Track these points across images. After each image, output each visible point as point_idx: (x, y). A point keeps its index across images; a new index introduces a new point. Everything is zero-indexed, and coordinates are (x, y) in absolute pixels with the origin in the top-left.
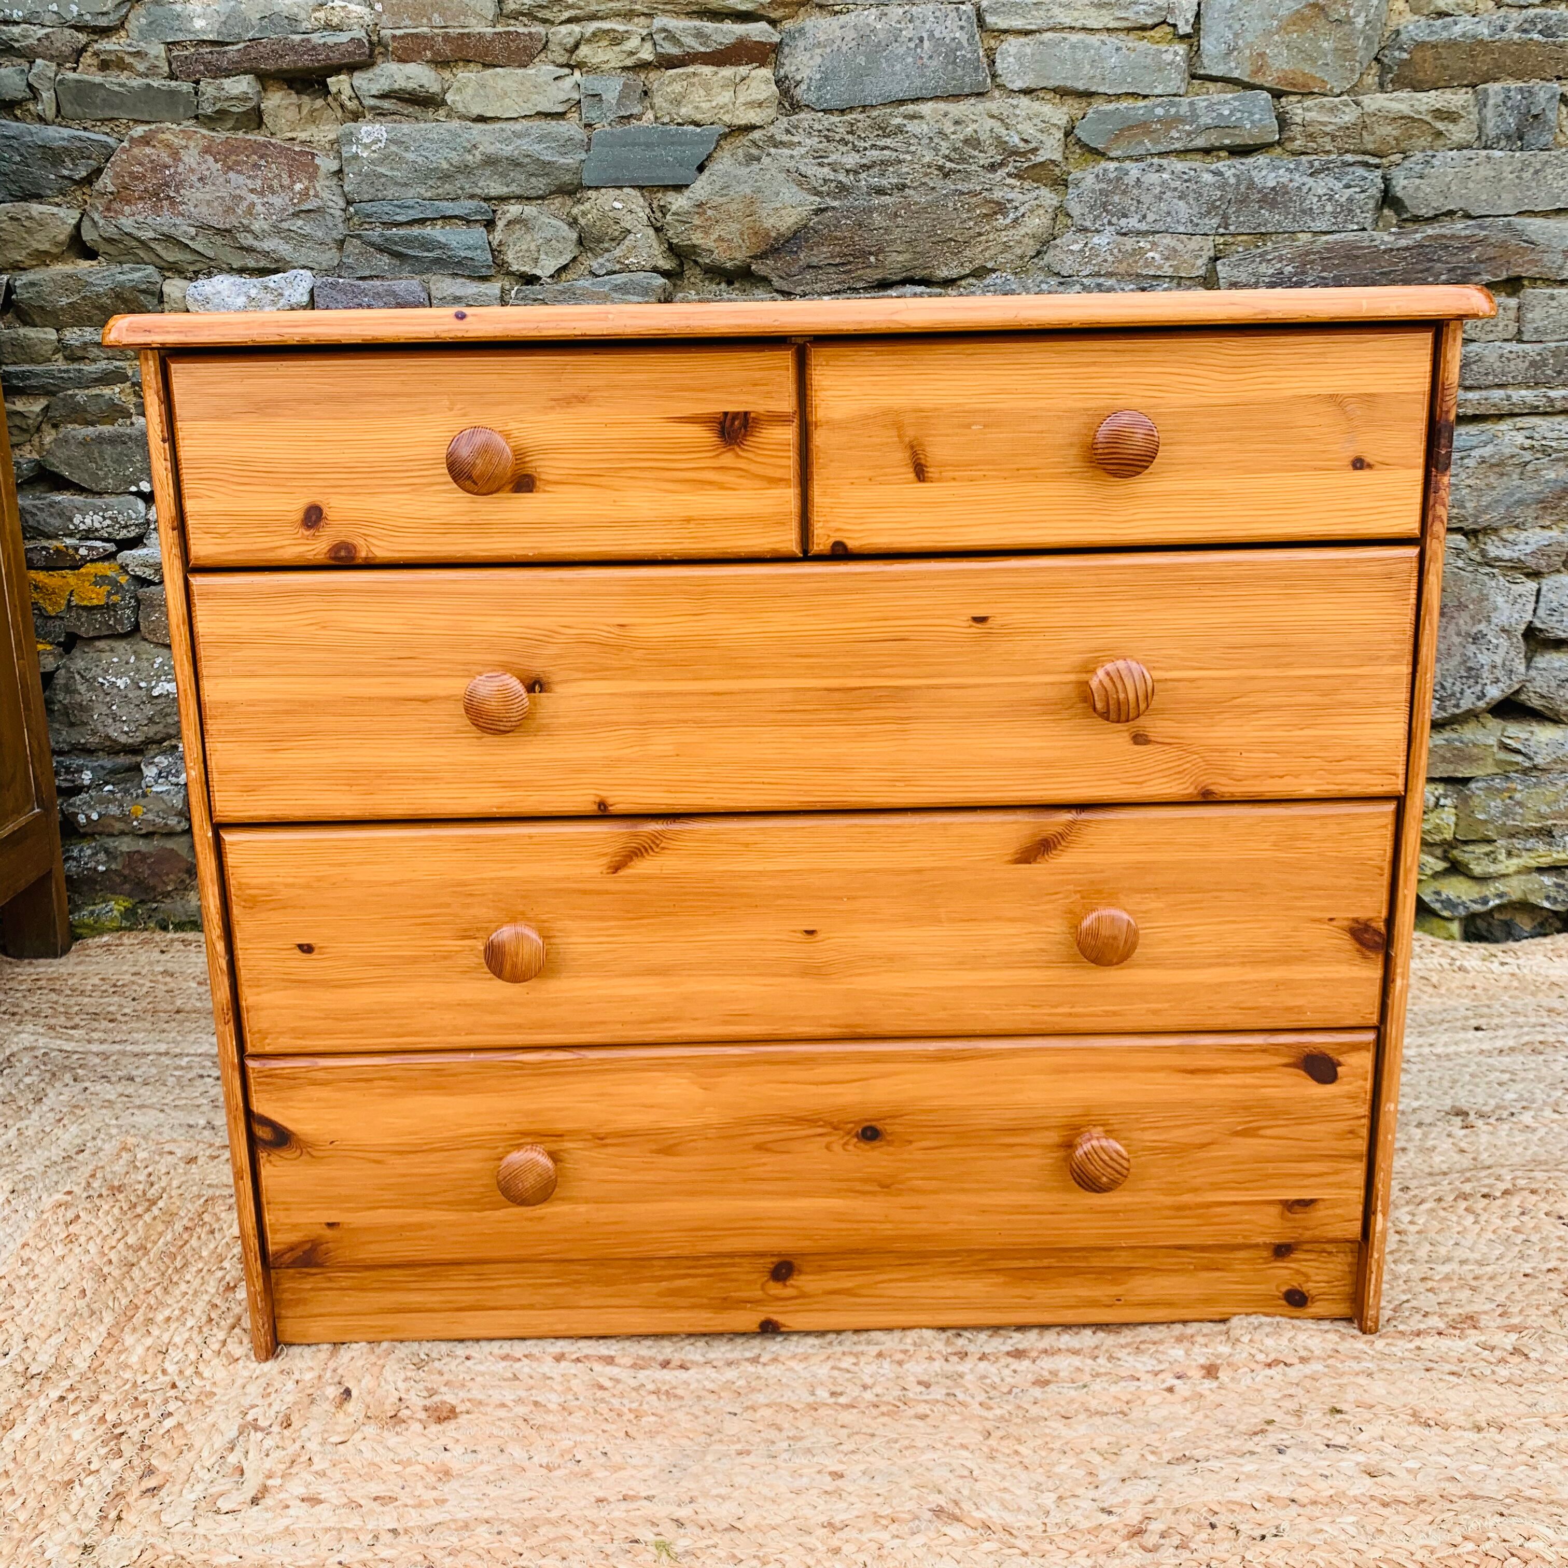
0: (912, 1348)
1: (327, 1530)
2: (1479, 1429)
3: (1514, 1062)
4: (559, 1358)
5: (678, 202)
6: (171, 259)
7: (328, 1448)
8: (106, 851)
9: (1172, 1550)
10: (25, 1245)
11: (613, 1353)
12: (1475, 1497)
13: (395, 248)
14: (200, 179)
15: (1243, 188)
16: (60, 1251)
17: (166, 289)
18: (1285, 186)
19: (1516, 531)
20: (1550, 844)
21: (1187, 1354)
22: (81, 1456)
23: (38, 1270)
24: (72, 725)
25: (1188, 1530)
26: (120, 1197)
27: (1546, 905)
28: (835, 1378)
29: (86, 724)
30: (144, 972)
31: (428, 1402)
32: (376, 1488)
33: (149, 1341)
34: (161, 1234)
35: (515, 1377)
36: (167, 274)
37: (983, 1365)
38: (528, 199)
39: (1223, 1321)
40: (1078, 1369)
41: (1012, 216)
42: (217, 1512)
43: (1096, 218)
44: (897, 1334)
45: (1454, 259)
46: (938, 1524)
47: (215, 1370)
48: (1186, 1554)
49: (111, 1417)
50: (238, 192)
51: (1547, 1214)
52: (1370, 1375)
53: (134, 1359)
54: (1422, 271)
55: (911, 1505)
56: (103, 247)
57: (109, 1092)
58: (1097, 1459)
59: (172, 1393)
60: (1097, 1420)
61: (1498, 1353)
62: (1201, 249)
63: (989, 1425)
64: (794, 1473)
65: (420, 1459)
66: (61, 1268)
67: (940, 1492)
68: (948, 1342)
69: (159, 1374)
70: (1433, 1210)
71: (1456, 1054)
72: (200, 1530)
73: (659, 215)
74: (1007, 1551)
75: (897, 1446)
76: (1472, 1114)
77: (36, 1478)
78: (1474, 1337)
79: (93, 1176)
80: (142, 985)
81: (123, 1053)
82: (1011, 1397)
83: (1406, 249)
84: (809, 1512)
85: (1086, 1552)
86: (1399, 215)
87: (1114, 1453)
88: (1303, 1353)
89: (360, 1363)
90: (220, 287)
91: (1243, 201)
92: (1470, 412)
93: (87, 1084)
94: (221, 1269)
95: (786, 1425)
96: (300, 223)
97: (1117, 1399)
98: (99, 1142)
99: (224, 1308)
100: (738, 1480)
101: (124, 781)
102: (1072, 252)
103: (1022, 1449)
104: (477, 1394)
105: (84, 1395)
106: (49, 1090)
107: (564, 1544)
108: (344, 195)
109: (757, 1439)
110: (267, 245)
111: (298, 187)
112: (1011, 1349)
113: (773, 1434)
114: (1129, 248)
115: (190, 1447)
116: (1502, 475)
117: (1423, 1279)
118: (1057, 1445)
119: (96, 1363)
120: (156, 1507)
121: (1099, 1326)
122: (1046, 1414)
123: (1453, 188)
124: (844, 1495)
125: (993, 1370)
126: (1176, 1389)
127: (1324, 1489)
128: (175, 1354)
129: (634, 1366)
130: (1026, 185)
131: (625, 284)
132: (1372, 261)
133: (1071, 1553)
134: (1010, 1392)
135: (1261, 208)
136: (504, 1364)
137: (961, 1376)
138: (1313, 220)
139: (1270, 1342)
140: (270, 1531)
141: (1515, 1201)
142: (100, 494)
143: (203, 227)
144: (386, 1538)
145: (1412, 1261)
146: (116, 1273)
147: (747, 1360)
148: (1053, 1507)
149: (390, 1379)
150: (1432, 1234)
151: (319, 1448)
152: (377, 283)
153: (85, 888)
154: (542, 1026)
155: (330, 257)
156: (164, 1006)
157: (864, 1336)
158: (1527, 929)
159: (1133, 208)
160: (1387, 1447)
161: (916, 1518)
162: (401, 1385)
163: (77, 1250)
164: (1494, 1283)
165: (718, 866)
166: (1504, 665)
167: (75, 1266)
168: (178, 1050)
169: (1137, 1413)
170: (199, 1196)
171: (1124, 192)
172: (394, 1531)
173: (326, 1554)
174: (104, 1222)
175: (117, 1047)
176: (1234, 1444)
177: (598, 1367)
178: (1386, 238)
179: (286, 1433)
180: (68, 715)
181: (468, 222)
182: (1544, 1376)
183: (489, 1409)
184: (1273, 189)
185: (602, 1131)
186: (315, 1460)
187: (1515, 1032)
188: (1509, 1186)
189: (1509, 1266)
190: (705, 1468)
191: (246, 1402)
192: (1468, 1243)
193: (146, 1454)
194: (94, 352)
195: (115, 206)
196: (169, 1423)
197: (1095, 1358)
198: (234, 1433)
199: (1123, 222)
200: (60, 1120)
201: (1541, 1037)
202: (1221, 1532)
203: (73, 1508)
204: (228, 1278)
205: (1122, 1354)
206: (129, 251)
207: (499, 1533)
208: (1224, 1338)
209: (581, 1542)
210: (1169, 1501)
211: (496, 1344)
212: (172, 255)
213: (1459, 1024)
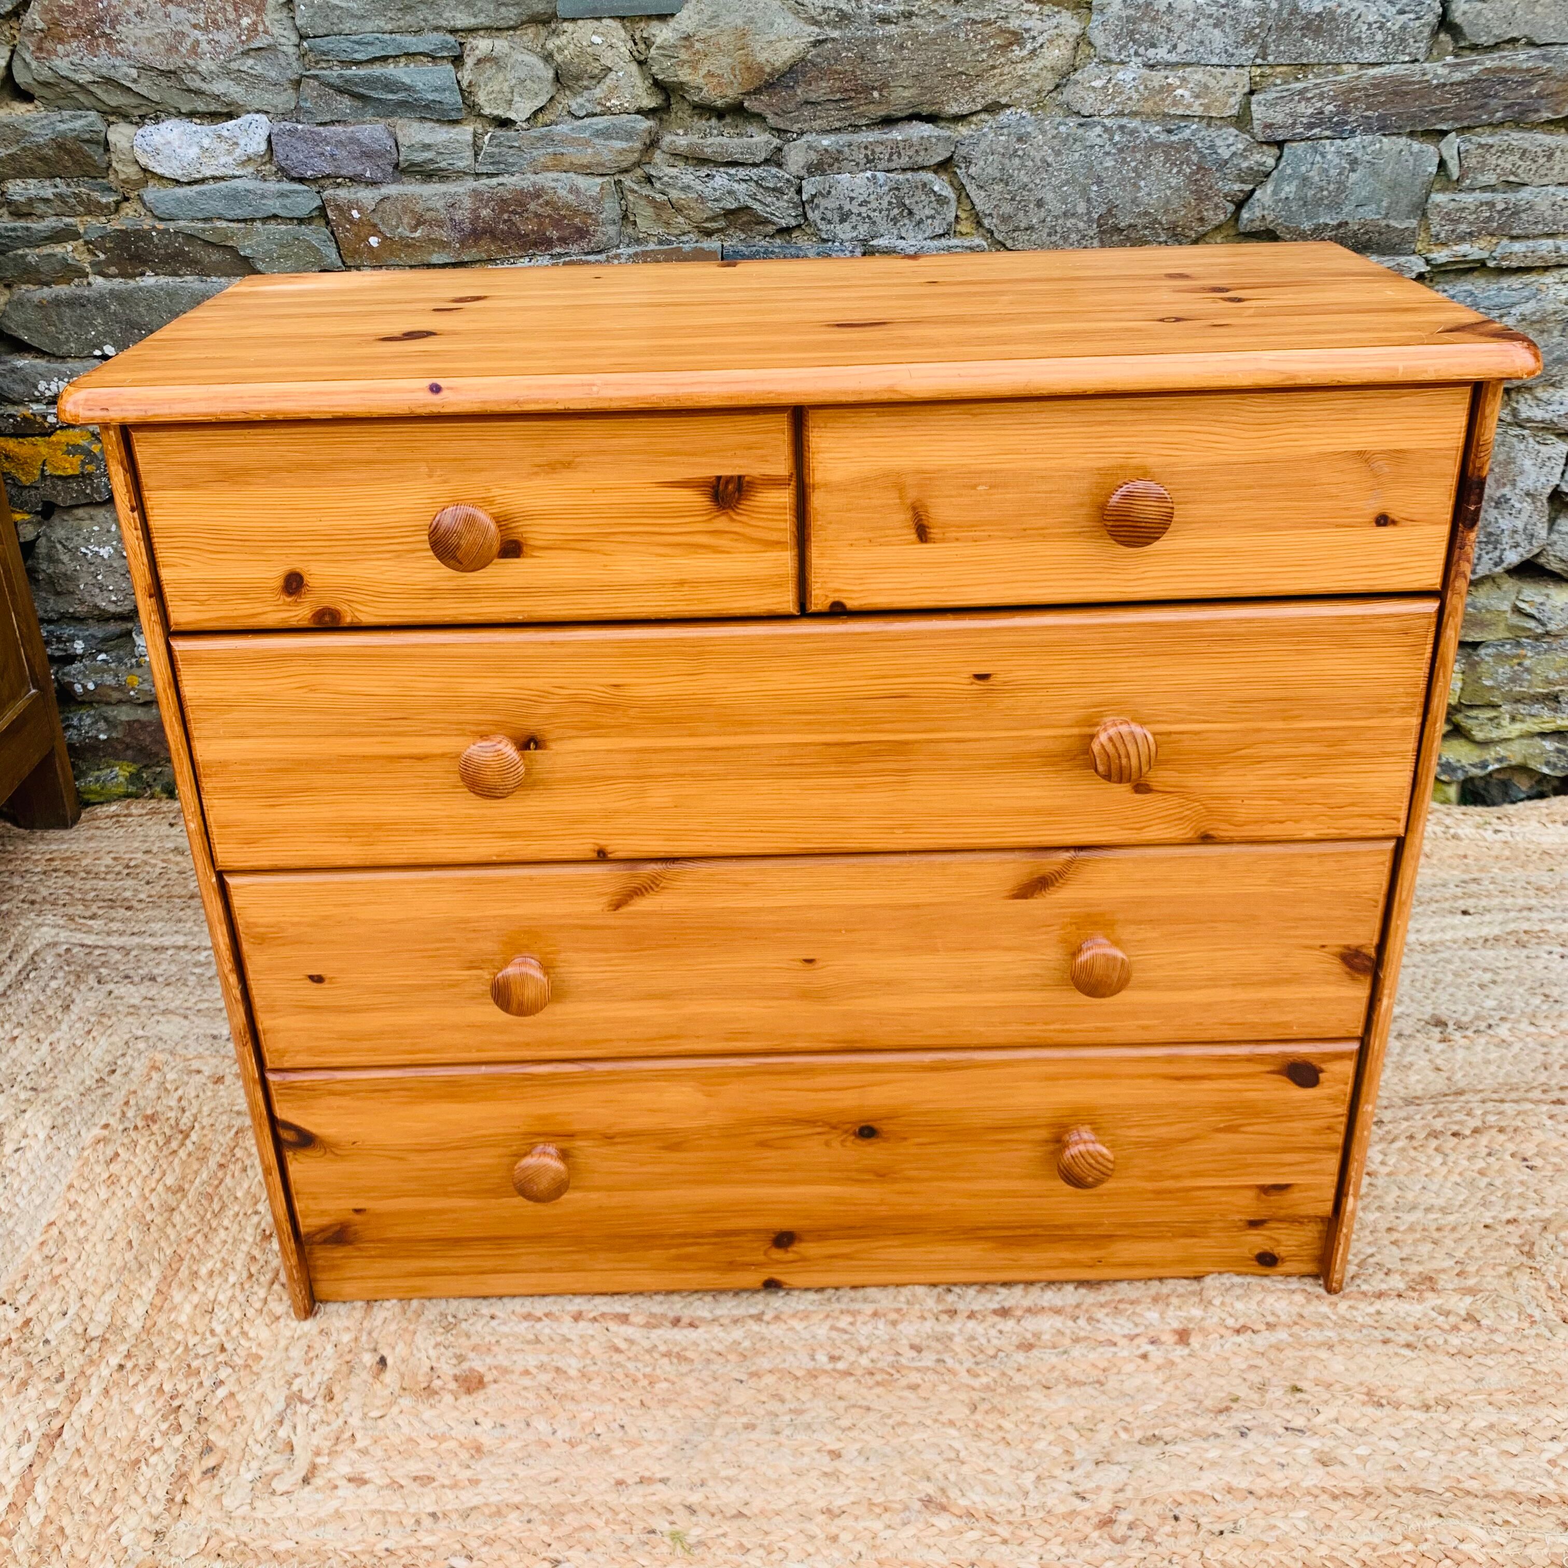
0: (904, 1307)
1: (374, 1512)
2: (1428, 1408)
3: (1496, 959)
4: (577, 1317)
5: (663, 34)
6: (113, 104)
7: (369, 1423)
8: (106, 720)
9: (1138, 1543)
10: (71, 1186)
11: (627, 1311)
12: (1417, 1492)
13: (356, 90)
14: (138, 13)
15: (1285, 14)
16: (104, 1193)
17: (112, 137)
18: (1331, 12)
19: (1551, 390)
20: (1555, 710)
21: (1162, 1318)
22: (144, 1433)
23: (85, 1215)
24: (58, 594)
25: (1153, 1522)
26: (155, 1128)
27: (1546, 770)
28: (834, 1340)
29: (73, 593)
30: (155, 850)
31: (457, 1371)
32: (415, 1467)
33: (195, 1298)
34: (196, 1173)
35: (537, 1341)
36: (111, 119)
37: (971, 1324)
38: (498, 29)
39: (1198, 1278)
40: (1060, 1333)
41: (1029, 46)
42: (273, 1493)
43: (1122, 48)
44: (891, 1291)
45: (1513, 95)
46: (927, 1515)
47: (260, 1331)
48: (1150, 1547)
49: (167, 1387)
50: (179, 28)
51: (1513, 1155)
52: (1331, 1347)
53: (183, 1319)
54: (1476, 108)
55: (902, 1495)
56: (37, 91)
57: (132, 994)
58: (1074, 1436)
59: (221, 1358)
60: (1075, 1391)
61: (1452, 1319)
62: (1235, 86)
63: (976, 1396)
64: (798, 1453)
65: (453, 1433)
66: (107, 1213)
67: (929, 1479)
68: (939, 1300)
69: (208, 1335)
70: (1403, 1149)
71: (1442, 943)
72: (259, 1514)
73: (642, 46)
74: (988, 1539)
75: (890, 1422)
76: (1451, 1027)
77: (105, 1457)
78: (1432, 1300)
79: (127, 1103)
80: (155, 866)
81: (142, 947)
82: (996, 1363)
83: (1461, 83)
84: (809, 1497)
85: (1060, 1539)
86: (1456, 41)
87: (1089, 1429)
88: (1271, 1319)
89: (393, 1327)
90: (171, 137)
91: (1285, 28)
92: (1514, 264)
93: (111, 986)
94: (256, 1213)
95: (788, 1396)
96: (250, 62)
97: (1094, 1366)
98: (128, 1059)
99: (262, 1262)
100: (747, 1459)
101: (117, 647)
102: (1094, 89)
103: (1007, 1424)
104: (502, 1360)
105: (142, 1362)
106: (74, 995)
107: (587, 1535)
108: (297, 29)
109: (760, 1412)
110: (218, 87)
111: (245, 21)
112: (996, 1306)
113: (774, 1406)
114: (1156, 85)
115: (243, 1419)
116: (1542, 332)
117: (1389, 1230)
118: (1037, 1419)
119: (149, 1324)
120: (216, 1491)
121: (1081, 1283)
122: (1029, 1383)
123: (1519, 13)
124: (842, 1477)
125: (980, 1330)
126: (1150, 1356)
127: (1280, 1479)
128: (221, 1314)
129: (648, 1326)
130: (1047, 9)
131: (607, 128)
132: (1422, 97)
133: (1047, 1540)
134: (995, 1357)
135: (1304, 36)
136: (526, 1324)
137: (950, 1338)
138: (1361, 50)
139: (1239, 1306)
140: (322, 1514)
141: (1484, 1140)
142: (63, 358)
143: (145, 69)
144: (427, 1522)
145: (1380, 1208)
146: (159, 1220)
147: (751, 1316)
148: (1031, 1487)
149: (422, 1346)
150: (1401, 1177)
151: (360, 1424)
152: (339, 128)
153: (89, 755)
154: (550, 1043)
155: (285, 99)
156: (178, 890)
157: (860, 1293)
158: (1524, 789)
159: (1162, 38)
160: (1342, 1431)
161: (906, 1508)
162: (432, 1353)
163: (120, 1193)
164: (1456, 1235)
165: (719, 903)
166: (1525, 529)
167: (120, 1212)
168: (195, 943)
169: (1112, 1383)
170: (230, 1127)
171: (1154, 20)
172: (433, 1515)
173: (372, 1539)
174: (142, 1160)
175: (136, 940)
176: (1201, 1422)
177: (613, 1327)
178: (1440, 71)
179: (330, 1406)
180: (53, 583)
181: (434, 58)
182: (1493, 1346)
183: (514, 1377)
184: (1319, 15)
185: (611, 1132)
186: (358, 1436)
187: (1500, 917)
188: (1479, 1123)
189: (1471, 1215)
190: (714, 1444)
191: (291, 1368)
192: (1434, 1187)
193: (203, 1428)
194: (41, 208)
195: (48, 45)
196: (221, 1392)
197: (1075, 1319)
198: (281, 1405)
199: (1151, 52)
200: (89, 1032)
201: (1526, 926)
202: (1184, 1525)
203: (143, 1489)
204: (263, 1225)
205: (1100, 1314)
206: (67, 95)
207: (529, 1521)
208: (1197, 1299)
209: (603, 1533)
210: (1137, 1490)
211: (518, 1301)
212: (115, 99)
213: (1446, 905)
